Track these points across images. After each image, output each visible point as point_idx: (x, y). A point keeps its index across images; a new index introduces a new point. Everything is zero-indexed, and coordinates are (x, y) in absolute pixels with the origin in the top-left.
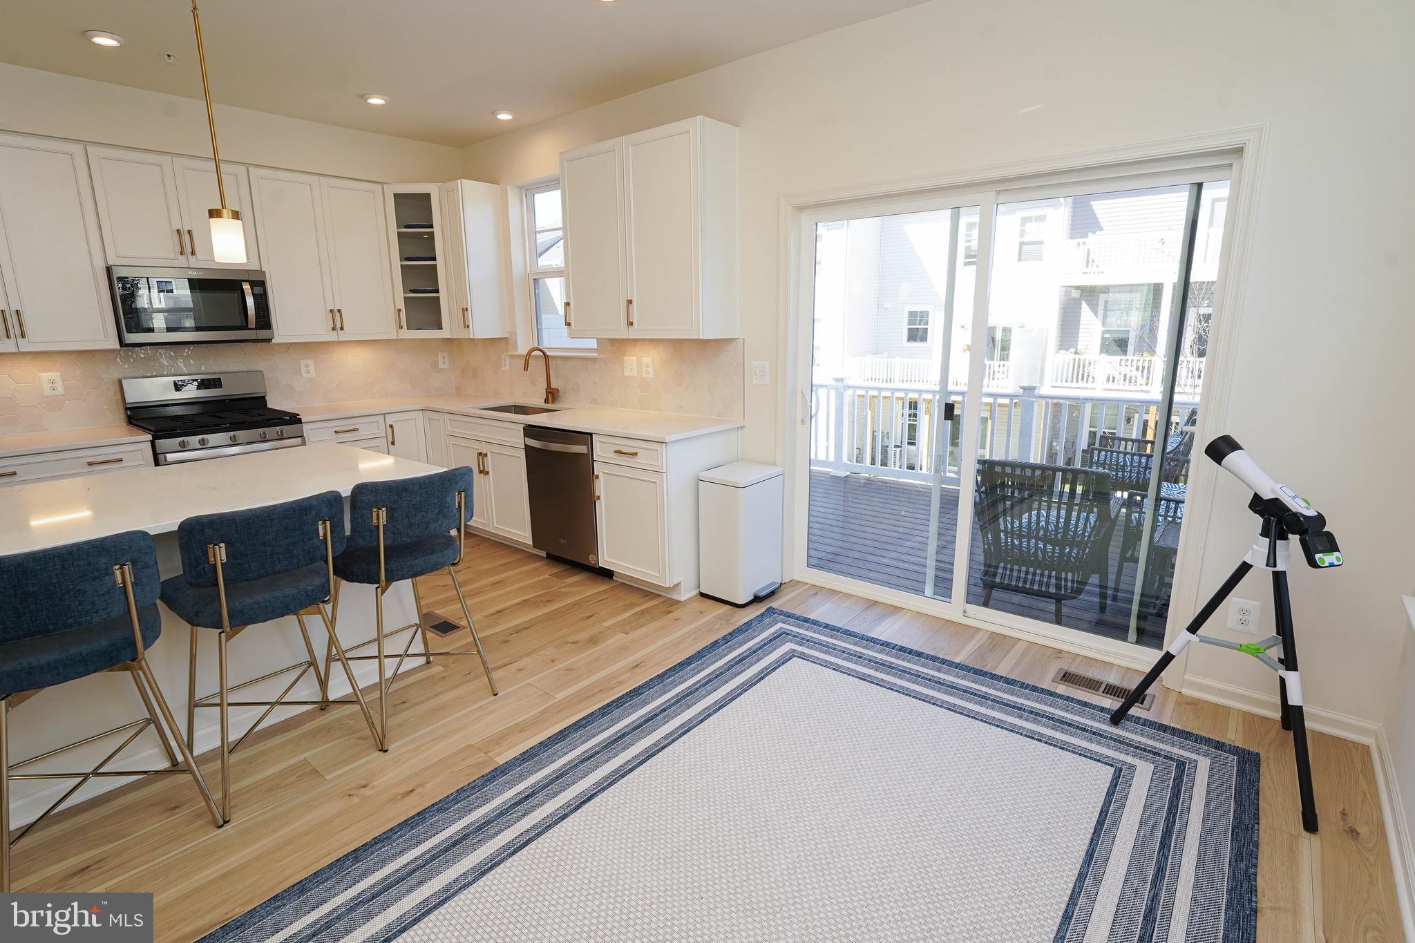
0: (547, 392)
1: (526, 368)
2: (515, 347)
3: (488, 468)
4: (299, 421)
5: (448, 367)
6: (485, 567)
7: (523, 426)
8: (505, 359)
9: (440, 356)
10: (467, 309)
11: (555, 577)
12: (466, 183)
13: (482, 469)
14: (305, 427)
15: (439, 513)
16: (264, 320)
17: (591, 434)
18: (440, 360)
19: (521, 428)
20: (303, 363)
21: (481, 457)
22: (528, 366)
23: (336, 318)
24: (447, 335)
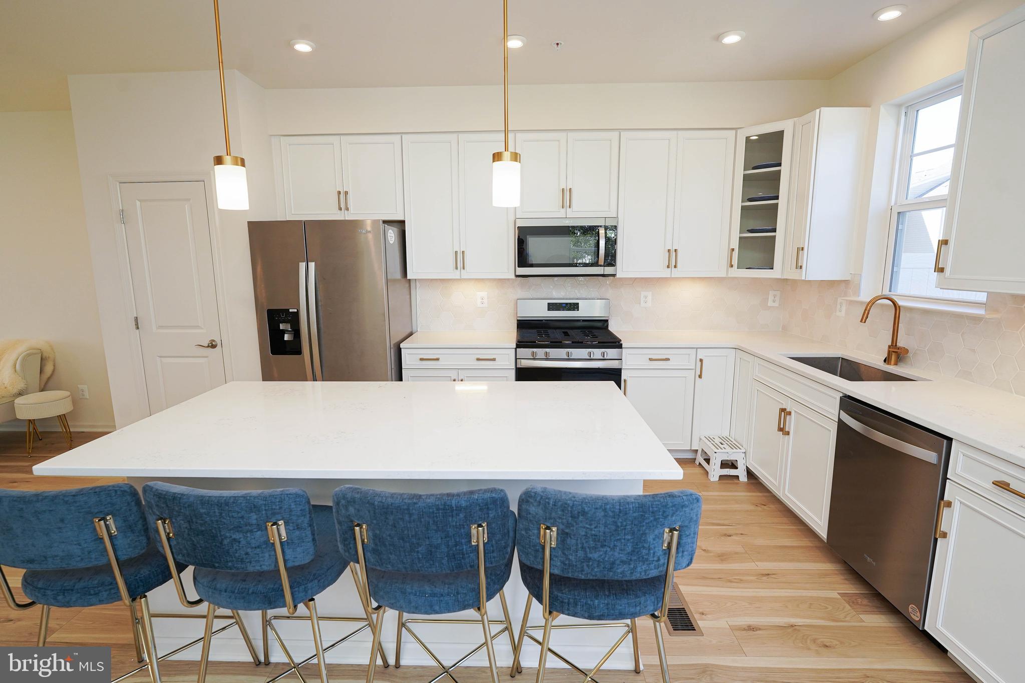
0: (889, 352)
1: (864, 319)
2: (857, 292)
3: (789, 428)
4: (620, 346)
5: (777, 305)
6: (760, 541)
7: (841, 395)
8: (841, 304)
9: (771, 293)
10: (803, 249)
11: (849, 603)
12: (826, 111)
13: (782, 426)
14: (624, 352)
15: (632, 553)
16: (611, 259)
17: (950, 440)
18: (771, 298)
19: (838, 396)
20: (643, 294)
21: (783, 413)
22: (867, 317)
23: (672, 258)
24: (779, 276)
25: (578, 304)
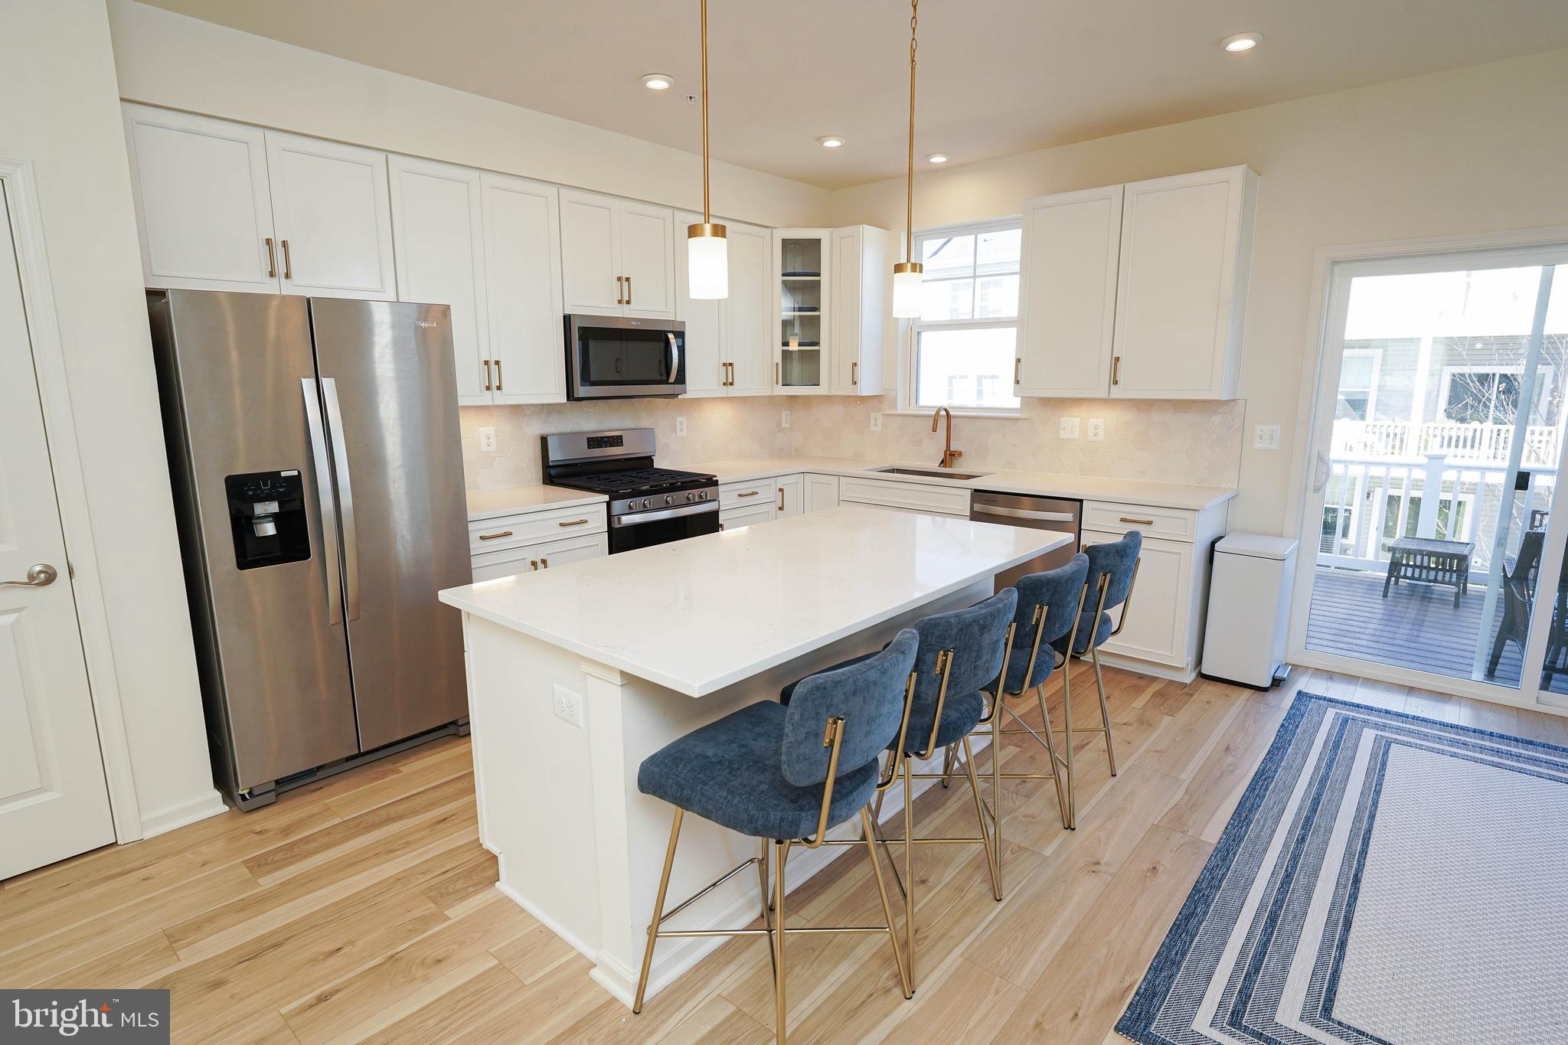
0: (946, 456)
4: (716, 483)
7: (970, 490)
10: (856, 364)
12: (867, 229)
14: (721, 488)
16: (681, 379)
17: (1080, 501)
20: (679, 419)
22: (937, 427)
23: (729, 372)
24: (826, 393)
25: (621, 436)
